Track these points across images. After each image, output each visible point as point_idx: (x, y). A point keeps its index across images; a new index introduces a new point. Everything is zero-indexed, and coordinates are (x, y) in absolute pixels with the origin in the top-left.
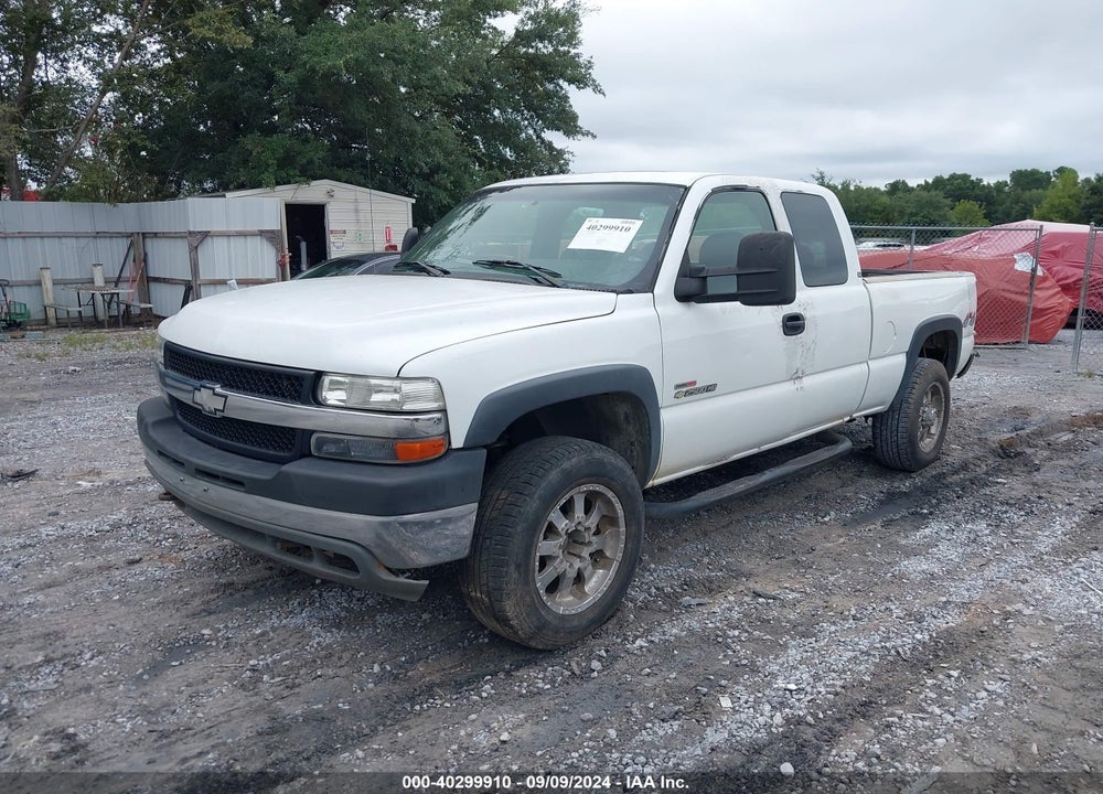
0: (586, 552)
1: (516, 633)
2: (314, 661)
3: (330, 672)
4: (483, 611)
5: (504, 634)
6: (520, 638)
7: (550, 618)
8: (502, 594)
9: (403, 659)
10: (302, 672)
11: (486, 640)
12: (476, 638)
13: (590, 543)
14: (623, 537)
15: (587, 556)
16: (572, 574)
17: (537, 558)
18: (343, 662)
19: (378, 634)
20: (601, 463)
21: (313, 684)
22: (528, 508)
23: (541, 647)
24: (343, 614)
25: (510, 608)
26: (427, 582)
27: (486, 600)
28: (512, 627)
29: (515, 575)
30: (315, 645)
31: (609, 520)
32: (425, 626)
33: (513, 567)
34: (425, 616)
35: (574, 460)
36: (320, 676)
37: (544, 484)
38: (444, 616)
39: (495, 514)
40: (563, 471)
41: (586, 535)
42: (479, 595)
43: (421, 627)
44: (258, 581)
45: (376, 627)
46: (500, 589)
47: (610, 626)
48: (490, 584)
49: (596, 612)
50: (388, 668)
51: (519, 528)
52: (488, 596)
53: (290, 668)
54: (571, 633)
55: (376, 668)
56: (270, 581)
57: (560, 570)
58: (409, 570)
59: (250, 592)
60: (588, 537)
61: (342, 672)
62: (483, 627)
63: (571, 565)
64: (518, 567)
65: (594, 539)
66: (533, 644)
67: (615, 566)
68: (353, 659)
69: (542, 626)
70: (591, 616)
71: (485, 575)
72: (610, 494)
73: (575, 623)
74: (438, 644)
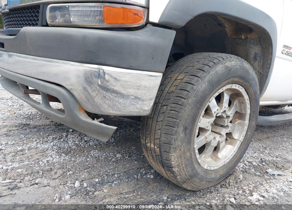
0: (224, 132)
1: (175, 177)
2: (38, 172)
3: (45, 182)
4: (153, 158)
5: (165, 176)
6: (177, 181)
7: (199, 170)
8: (170, 148)
9: (97, 180)
10: (26, 178)
11: (152, 177)
12: (146, 174)
13: (227, 126)
14: (246, 127)
15: (224, 135)
16: (214, 144)
17: (198, 128)
18: (57, 176)
19: (87, 161)
20: (247, 72)
21: (29, 189)
22: (199, 87)
23: (189, 189)
24: (74, 147)
25: (174, 159)
26: (115, 128)
27: (158, 150)
28: (173, 172)
29: (182, 135)
30: (45, 162)
31: (239, 115)
32: (117, 161)
33: (181, 129)
34: (118, 156)
35: (233, 62)
36: (37, 184)
37: (212, 72)
38: (129, 157)
39: (173, 89)
40: (227, 67)
41: (226, 120)
42: (152, 146)
43: (113, 162)
44: (42, 126)
45: (88, 157)
46: (169, 144)
47: (231, 181)
48: (162, 139)
49: (225, 170)
50: (85, 185)
51: (190, 101)
52: (160, 147)
53: (19, 175)
54: (209, 182)
55: (77, 184)
56: (48, 127)
57: (208, 140)
58: (102, 116)
59: (35, 130)
60: (227, 122)
61: (53, 183)
62: (151, 168)
63: (215, 138)
64: (185, 129)
65: (230, 125)
66: (185, 186)
67: (238, 144)
68: (63, 175)
69: (194, 175)
70: (222, 173)
71: (159, 131)
72: (246, 97)
73: (213, 176)
74: (122, 174)
